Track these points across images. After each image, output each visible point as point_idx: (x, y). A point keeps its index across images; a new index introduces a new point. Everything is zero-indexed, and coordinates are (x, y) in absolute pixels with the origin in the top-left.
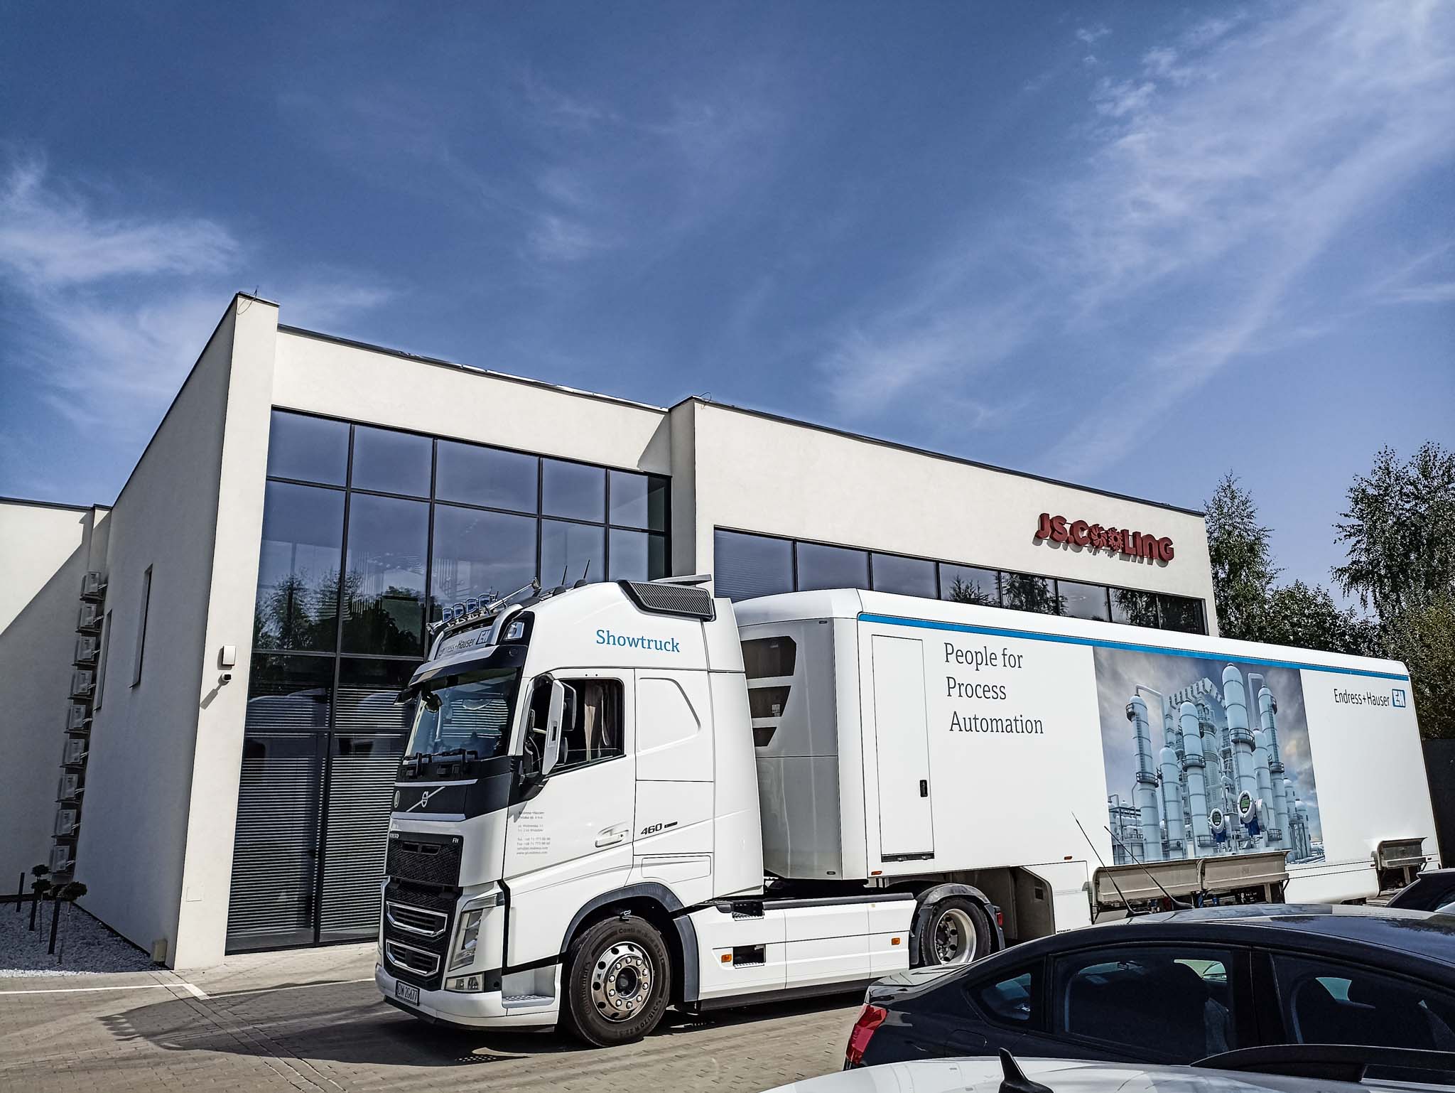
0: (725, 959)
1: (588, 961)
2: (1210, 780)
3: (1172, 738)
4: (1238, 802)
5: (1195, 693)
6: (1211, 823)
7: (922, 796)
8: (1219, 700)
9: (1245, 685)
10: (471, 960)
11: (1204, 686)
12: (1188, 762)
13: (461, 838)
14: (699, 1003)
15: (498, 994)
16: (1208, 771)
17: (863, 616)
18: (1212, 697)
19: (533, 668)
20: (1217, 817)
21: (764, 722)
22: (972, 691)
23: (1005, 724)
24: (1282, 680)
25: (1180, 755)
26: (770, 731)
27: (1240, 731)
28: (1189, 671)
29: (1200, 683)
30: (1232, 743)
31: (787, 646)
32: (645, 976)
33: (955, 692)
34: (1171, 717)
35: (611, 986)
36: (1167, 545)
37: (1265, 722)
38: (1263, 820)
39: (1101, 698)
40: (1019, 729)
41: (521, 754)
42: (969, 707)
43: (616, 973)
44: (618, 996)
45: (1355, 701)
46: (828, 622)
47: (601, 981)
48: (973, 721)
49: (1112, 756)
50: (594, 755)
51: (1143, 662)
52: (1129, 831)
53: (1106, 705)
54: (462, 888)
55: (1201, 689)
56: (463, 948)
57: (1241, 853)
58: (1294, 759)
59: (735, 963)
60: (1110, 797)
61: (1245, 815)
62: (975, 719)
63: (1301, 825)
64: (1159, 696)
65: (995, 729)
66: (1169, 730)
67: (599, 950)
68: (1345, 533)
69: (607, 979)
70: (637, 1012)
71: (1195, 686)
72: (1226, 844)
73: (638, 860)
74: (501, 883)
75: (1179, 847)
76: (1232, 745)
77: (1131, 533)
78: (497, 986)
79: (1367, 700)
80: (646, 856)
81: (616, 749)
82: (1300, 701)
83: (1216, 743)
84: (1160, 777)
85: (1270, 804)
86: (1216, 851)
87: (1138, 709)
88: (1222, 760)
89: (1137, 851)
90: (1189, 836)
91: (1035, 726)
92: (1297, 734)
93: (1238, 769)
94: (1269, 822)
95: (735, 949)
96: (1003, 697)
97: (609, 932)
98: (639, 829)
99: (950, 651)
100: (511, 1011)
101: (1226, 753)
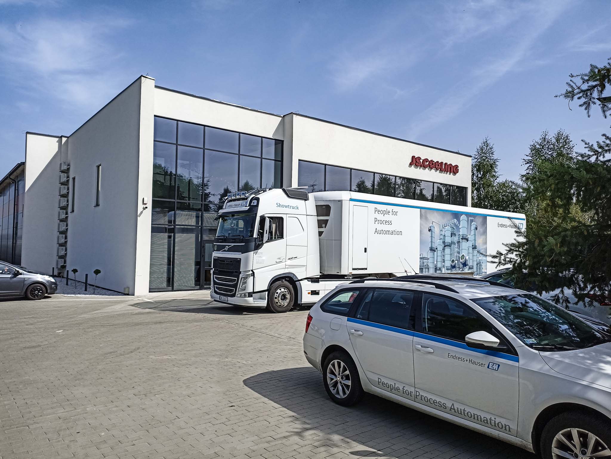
0: (309, 293)
1: (274, 291)
2: (452, 250)
3: (442, 237)
4: (461, 257)
5: (451, 224)
6: (451, 263)
7: (365, 252)
8: (458, 225)
9: (468, 221)
10: (245, 289)
11: (454, 221)
12: (446, 244)
13: (240, 259)
14: (302, 304)
15: (252, 298)
16: (452, 248)
17: (351, 200)
18: (456, 225)
19: (260, 213)
20: (453, 261)
21: (321, 230)
22: (381, 222)
23: (391, 232)
24: (479, 220)
25: (444, 242)
26: (322, 232)
27: (464, 235)
28: (450, 217)
29: (453, 221)
30: (461, 239)
31: (328, 208)
32: (288, 296)
33: (376, 222)
34: (442, 231)
35: (280, 298)
36: (456, 168)
37: (473, 233)
38: (468, 263)
39: (421, 224)
40: (395, 234)
41: (257, 237)
42: (380, 227)
43: (281, 295)
44: (281, 301)
45: (505, 227)
46: (340, 201)
47: (277, 297)
48: (381, 231)
49: (422, 242)
50: (275, 238)
51: (436, 214)
52: (425, 264)
53: (422, 227)
54: (241, 272)
55: (453, 222)
56: (242, 287)
57: (459, 272)
58: (481, 245)
59: (311, 295)
60: (420, 254)
61: (462, 261)
62: (382, 230)
63: (480, 265)
64: (439, 224)
65: (388, 233)
66: (441, 235)
67: (276, 289)
68: (525, 162)
69: (279, 297)
70: (286, 305)
71: (451, 221)
72: (455, 269)
73: (287, 267)
74: (252, 271)
75: (440, 269)
76: (461, 240)
77: (444, 163)
78: (252, 296)
79: (509, 227)
80: (289, 265)
81: (281, 236)
82: (486, 226)
83: (456, 239)
84: (437, 249)
85: (471, 258)
86: (451, 271)
87: (432, 228)
88: (457, 244)
89: (427, 270)
90: (444, 266)
91: (400, 233)
92: (483, 237)
93: (462, 247)
94: (470, 263)
95: (311, 291)
96: (391, 224)
97: (279, 285)
98: (287, 258)
99: (376, 210)
100: (255, 302)
101: (459, 242)
